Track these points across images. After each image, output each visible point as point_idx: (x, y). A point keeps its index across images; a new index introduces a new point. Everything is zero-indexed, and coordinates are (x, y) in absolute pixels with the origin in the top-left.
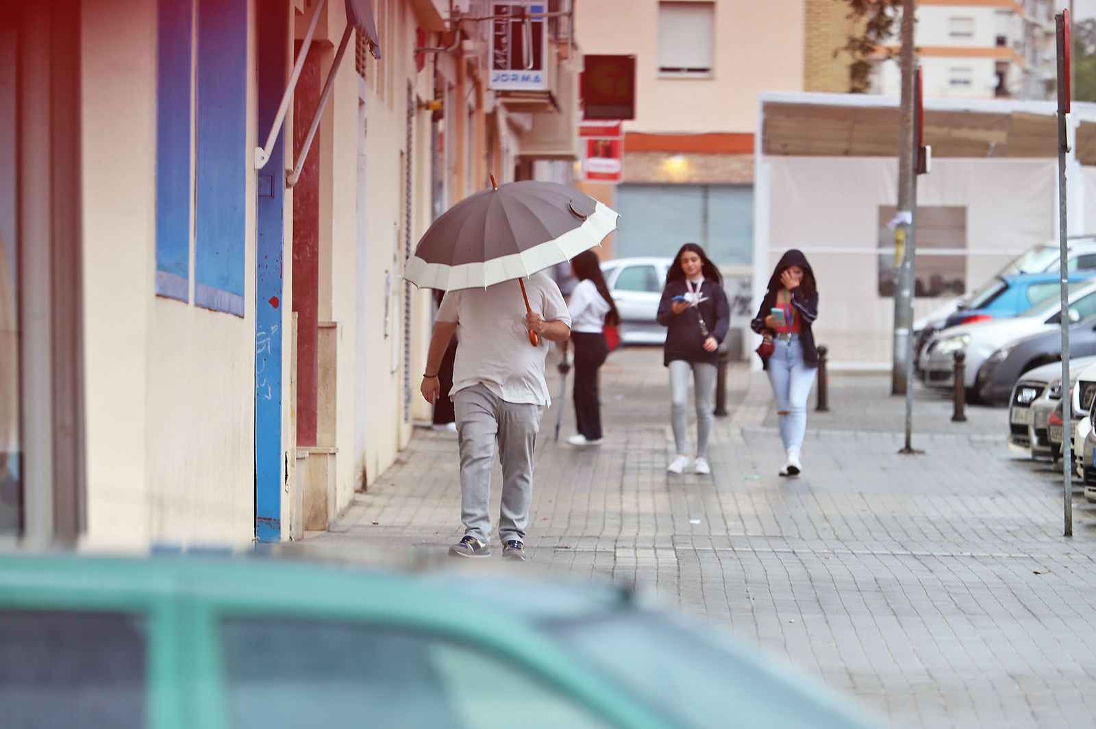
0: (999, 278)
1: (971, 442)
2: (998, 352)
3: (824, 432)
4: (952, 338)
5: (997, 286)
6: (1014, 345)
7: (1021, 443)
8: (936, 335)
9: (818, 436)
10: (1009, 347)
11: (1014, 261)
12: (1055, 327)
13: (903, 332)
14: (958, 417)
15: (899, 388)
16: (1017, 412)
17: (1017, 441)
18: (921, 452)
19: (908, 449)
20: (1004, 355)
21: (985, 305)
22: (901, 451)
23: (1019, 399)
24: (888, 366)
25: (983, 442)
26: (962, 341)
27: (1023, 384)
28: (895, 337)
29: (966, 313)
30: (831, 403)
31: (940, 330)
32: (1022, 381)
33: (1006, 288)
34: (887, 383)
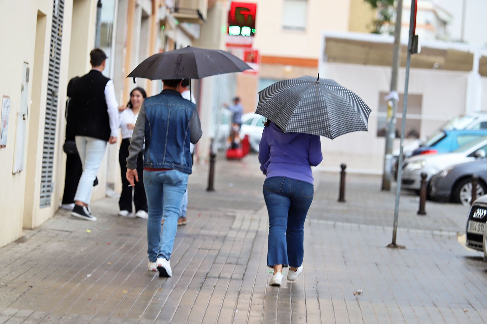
0: (442, 130)
1: (433, 235)
2: (441, 172)
3: (339, 224)
4: (416, 162)
5: (441, 135)
6: (451, 168)
7: (474, 247)
8: (407, 160)
9: (334, 226)
10: (448, 169)
11: (448, 122)
12: (472, 159)
13: (389, 157)
14: (422, 212)
15: (385, 187)
16: (471, 224)
17: (470, 245)
18: (403, 248)
19: (394, 245)
20: (445, 174)
21: (434, 145)
22: (389, 246)
23: (475, 216)
24: (380, 172)
25: (441, 236)
26: (421, 164)
27: (476, 204)
28: (385, 160)
29: (423, 149)
30: (347, 196)
31: (409, 157)
32: (476, 203)
33: (445, 136)
34: (379, 182)
